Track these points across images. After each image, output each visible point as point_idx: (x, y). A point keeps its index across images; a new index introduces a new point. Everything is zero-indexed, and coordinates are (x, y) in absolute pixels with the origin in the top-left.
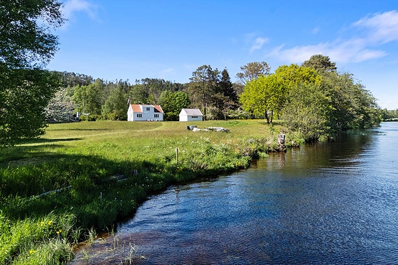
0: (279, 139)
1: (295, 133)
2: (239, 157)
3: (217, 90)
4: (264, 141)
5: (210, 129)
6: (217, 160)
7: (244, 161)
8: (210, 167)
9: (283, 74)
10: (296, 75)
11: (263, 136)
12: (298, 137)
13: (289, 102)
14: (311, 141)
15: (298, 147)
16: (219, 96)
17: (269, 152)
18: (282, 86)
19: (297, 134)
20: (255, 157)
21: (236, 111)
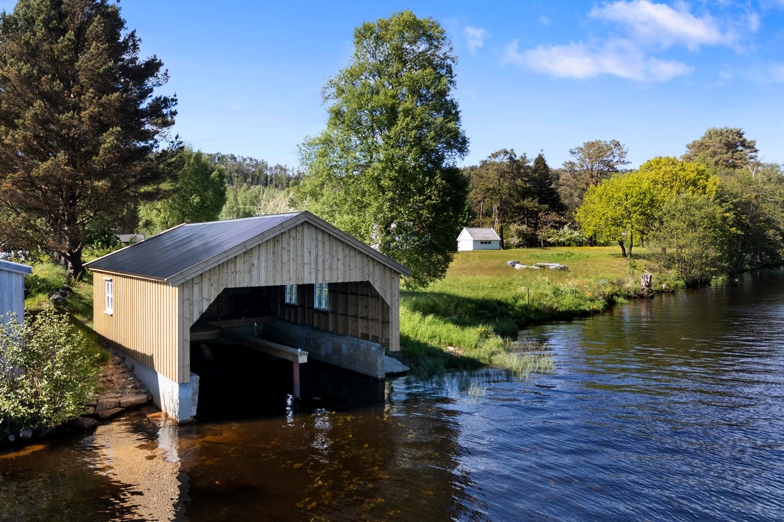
0: (642, 280)
1: (670, 272)
2: (592, 300)
3: (525, 194)
4: (620, 283)
5: (541, 266)
6: (567, 302)
7: (599, 305)
8: (561, 309)
9: (652, 175)
10: (675, 177)
11: (619, 276)
12: (672, 277)
13: (662, 223)
14: (695, 285)
15: (673, 292)
16: (529, 203)
17: (628, 297)
18: (649, 196)
19: (673, 273)
20: (611, 303)
21: (561, 231)
